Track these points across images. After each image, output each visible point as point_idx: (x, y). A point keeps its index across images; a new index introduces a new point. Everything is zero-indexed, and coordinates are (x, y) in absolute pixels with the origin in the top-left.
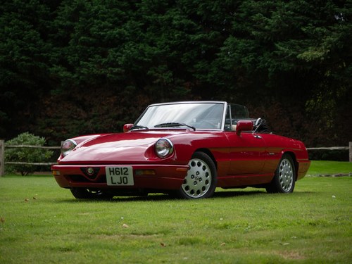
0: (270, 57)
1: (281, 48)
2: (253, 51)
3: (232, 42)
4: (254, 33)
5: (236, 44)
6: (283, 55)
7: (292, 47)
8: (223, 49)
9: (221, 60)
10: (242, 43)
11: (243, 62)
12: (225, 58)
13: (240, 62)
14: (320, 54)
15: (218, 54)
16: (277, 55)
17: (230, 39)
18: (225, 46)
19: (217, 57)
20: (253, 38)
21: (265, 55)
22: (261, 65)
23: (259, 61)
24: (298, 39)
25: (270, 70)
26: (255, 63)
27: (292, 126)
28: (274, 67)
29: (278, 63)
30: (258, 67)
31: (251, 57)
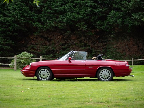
0: (130, 20)
1: (135, 16)
2: (122, 17)
3: (113, 13)
4: (122, 9)
5: (115, 14)
6: (135, 19)
7: (139, 15)
8: (109, 16)
9: (108, 21)
10: (117, 14)
11: (118, 21)
12: (110, 20)
13: (116, 21)
15: (107, 18)
16: (133, 19)
17: (112, 12)
18: (110, 14)
19: (107, 19)
20: (122, 11)
21: (128, 19)
22: (126, 23)
23: (125, 21)
24: (142, 12)
25: (129, 25)
26: (123, 22)
27: (139, 49)
28: (131, 24)
29: (133, 22)
30: (124, 24)
31: (121, 19)
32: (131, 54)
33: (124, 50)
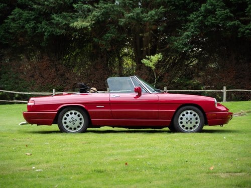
0: (46, 24)
1: (58, 19)
2: (33, 19)
3: (18, 12)
5: (21, 14)
6: (57, 24)
7: (65, 18)
8: (10, 17)
9: (6, 26)
10: (26, 14)
11: (26, 27)
12: (12, 24)
13: (23, 27)
14: (88, 24)
15: (6, 21)
16: (53, 23)
17: (17, 10)
18: (12, 15)
19: (5, 23)
21: (43, 23)
22: (39, 30)
23: (38, 27)
24: (68, 12)
25: (46, 34)
26: (35, 28)
27: (58, 75)
28: (49, 31)
29: (52, 29)
30: (37, 32)
31: (32, 24)
32: (43, 83)
33: (32, 76)
